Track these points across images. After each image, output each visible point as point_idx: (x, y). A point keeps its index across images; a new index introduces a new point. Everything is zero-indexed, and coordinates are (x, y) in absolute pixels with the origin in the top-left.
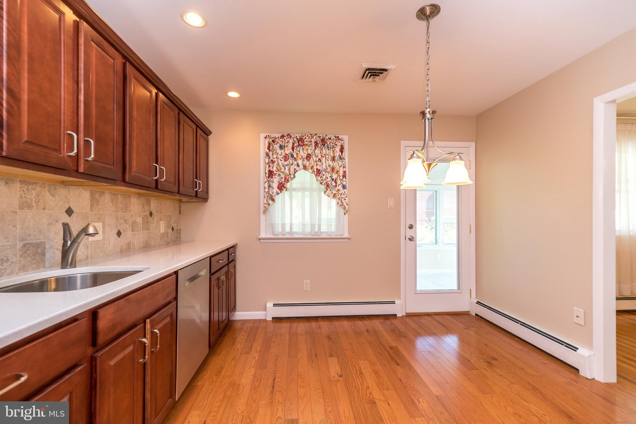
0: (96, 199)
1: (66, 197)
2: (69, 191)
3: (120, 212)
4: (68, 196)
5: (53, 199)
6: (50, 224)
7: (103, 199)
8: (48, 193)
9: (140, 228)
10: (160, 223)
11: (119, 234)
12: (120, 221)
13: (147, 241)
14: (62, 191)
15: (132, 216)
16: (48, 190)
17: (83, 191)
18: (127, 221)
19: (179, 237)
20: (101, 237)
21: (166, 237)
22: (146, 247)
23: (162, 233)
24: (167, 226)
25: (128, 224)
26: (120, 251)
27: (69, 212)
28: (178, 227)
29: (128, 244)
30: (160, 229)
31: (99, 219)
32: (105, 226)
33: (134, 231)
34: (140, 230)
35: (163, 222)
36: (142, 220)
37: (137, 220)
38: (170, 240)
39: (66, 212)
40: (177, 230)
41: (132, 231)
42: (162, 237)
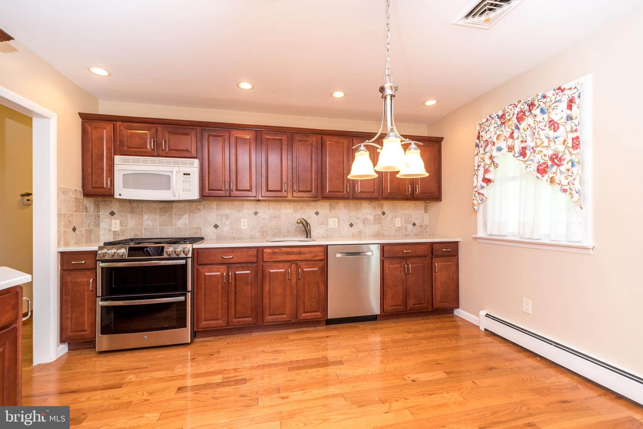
1: (315, 207)
2: (316, 204)
3: (352, 212)
5: (308, 208)
8: (306, 206)
9: (372, 223)
10: (395, 220)
11: (351, 225)
12: (352, 218)
13: (378, 231)
14: (313, 204)
15: (363, 215)
17: (325, 203)
18: (359, 218)
19: (424, 232)
20: (336, 226)
21: (404, 230)
22: (377, 235)
23: (398, 227)
24: (405, 222)
25: (359, 220)
26: (352, 235)
27: (317, 213)
28: (423, 223)
29: (359, 232)
30: (395, 224)
31: (335, 217)
32: (339, 220)
33: (365, 224)
34: (371, 224)
35: (399, 219)
36: (374, 218)
37: (368, 218)
38: (410, 233)
39: (315, 213)
40: (421, 226)
41: (363, 224)
42: (398, 230)
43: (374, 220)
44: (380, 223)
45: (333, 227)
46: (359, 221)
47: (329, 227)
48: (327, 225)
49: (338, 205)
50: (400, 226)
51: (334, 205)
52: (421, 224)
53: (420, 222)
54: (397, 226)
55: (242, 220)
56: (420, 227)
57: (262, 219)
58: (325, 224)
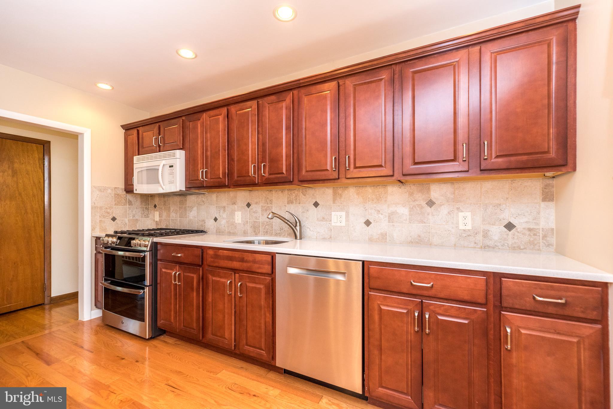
0: (338, 194)
1: (313, 195)
2: (315, 191)
3: (369, 203)
4: (315, 195)
5: (305, 197)
6: (303, 212)
7: (347, 193)
8: (301, 194)
9: (406, 220)
10: (457, 216)
11: (368, 223)
12: (370, 211)
13: (419, 236)
14: (310, 192)
15: (389, 206)
16: (302, 192)
17: (327, 189)
18: (381, 212)
19: (541, 244)
20: (343, 224)
21: (480, 237)
22: (417, 243)
23: (464, 230)
24: (484, 220)
25: (382, 214)
26: (369, 239)
27: (316, 204)
28: (537, 224)
29: (382, 234)
30: (458, 223)
31: (342, 210)
32: (348, 215)
33: (392, 222)
34: (404, 222)
35: (469, 214)
36: (410, 211)
37: (398, 211)
38: (499, 244)
39: (314, 204)
40: (530, 230)
41: (389, 222)
42: (464, 235)
43: (410, 215)
44: (422, 222)
45: (338, 224)
46: (381, 216)
47: (333, 224)
48: (330, 221)
49: (346, 192)
50: (469, 227)
51: (340, 192)
52: (532, 227)
53: (527, 222)
54: (462, 227)
55: (236, 213)
56: (527, 233)
57: (254, 212)
58: (326, 221)
